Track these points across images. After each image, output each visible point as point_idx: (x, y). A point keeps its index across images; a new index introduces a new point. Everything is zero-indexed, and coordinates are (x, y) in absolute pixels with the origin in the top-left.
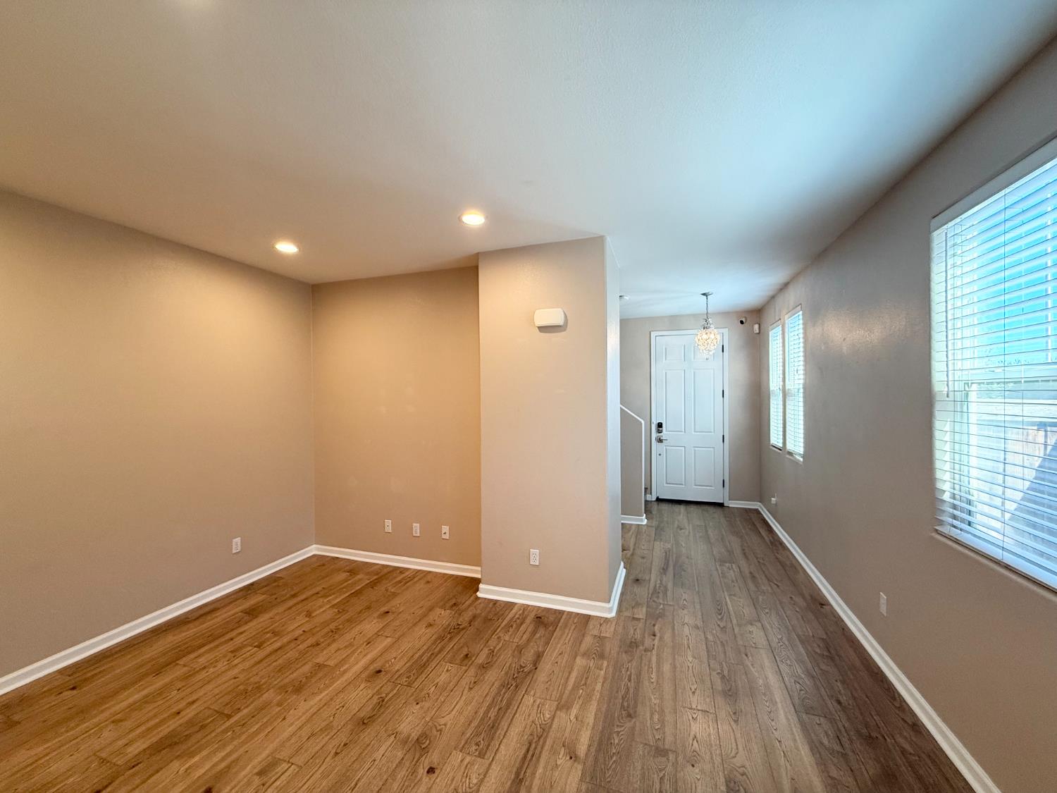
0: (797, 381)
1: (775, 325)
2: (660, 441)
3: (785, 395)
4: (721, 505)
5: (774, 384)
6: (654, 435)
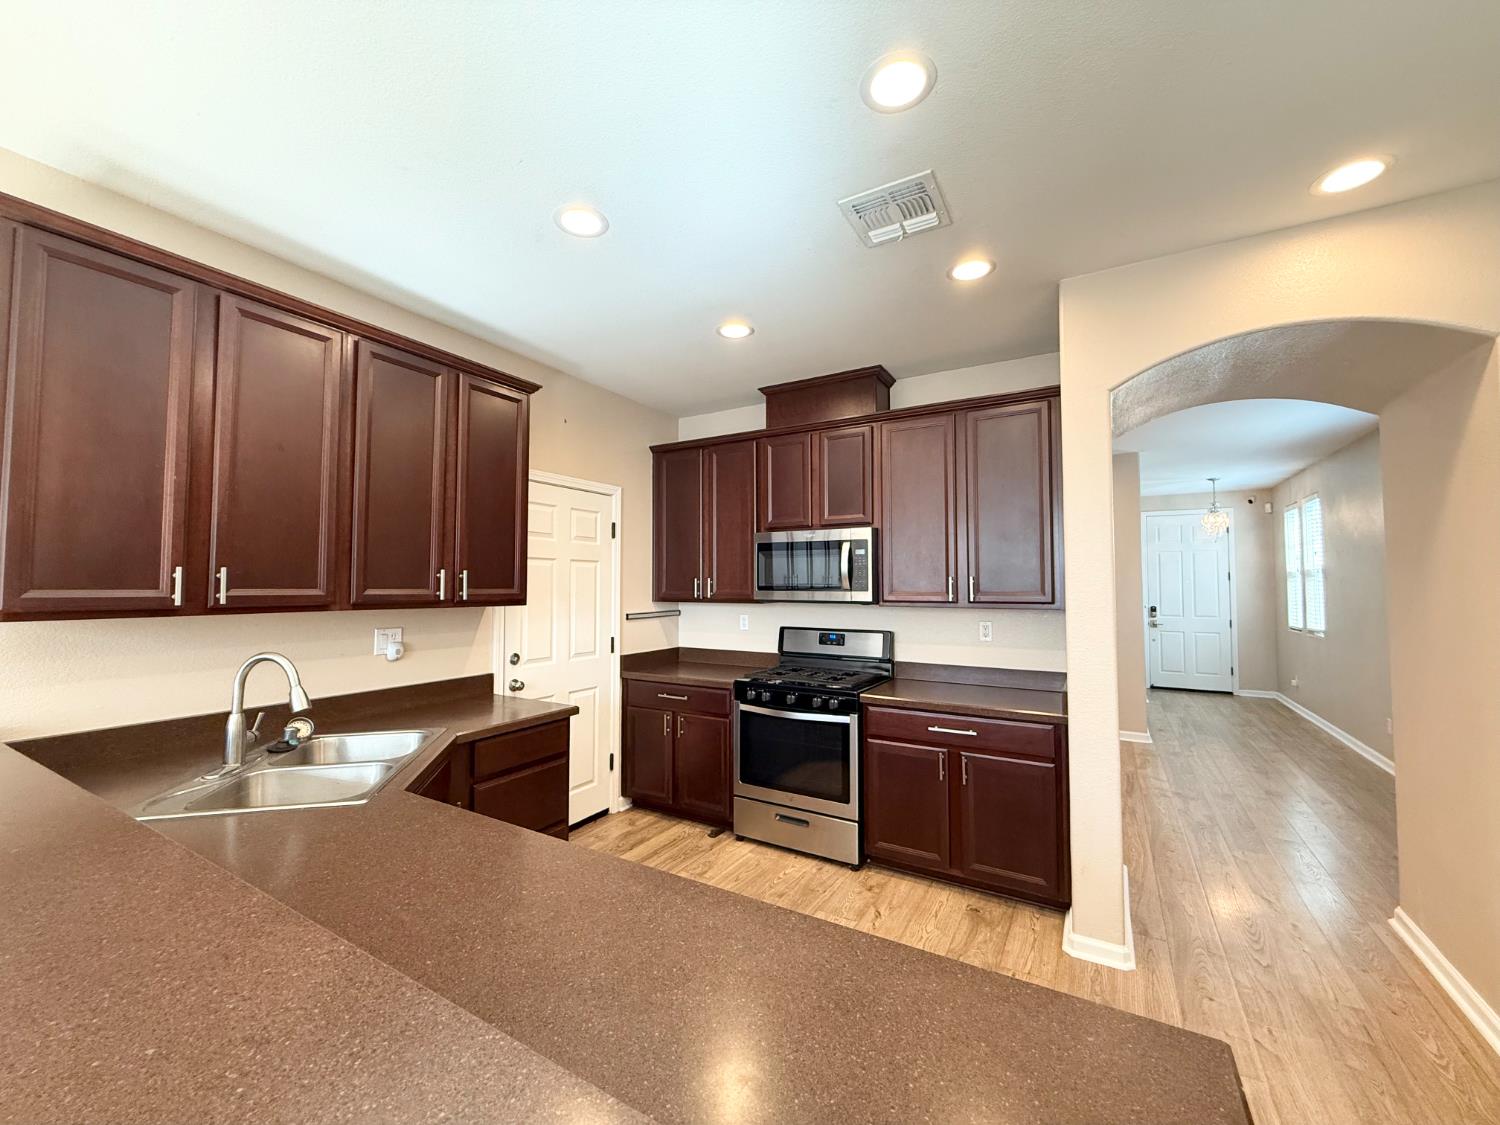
0: (1316, 560)
1: (1290, 507)
2: (1155, 625)
3: (1304, 574)
4: (1231, 694)
5: (1292, 564)
6: (1146, 619)
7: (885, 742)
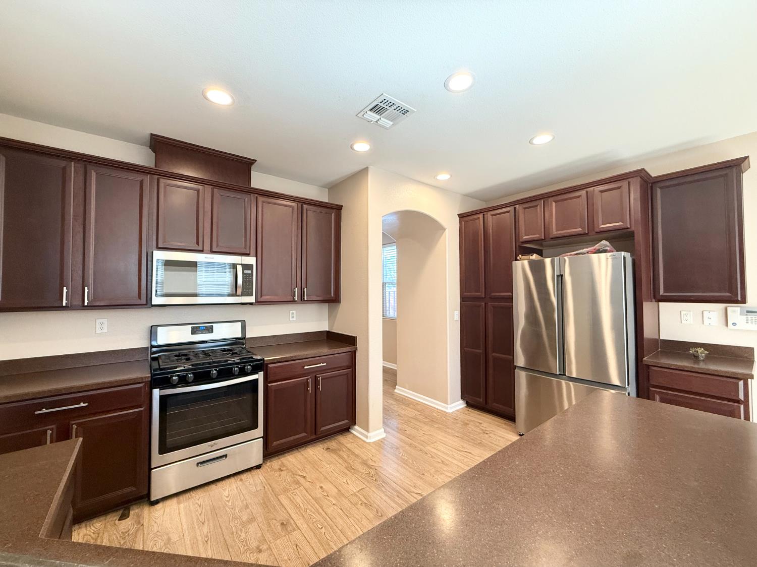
7: (279, 383)
